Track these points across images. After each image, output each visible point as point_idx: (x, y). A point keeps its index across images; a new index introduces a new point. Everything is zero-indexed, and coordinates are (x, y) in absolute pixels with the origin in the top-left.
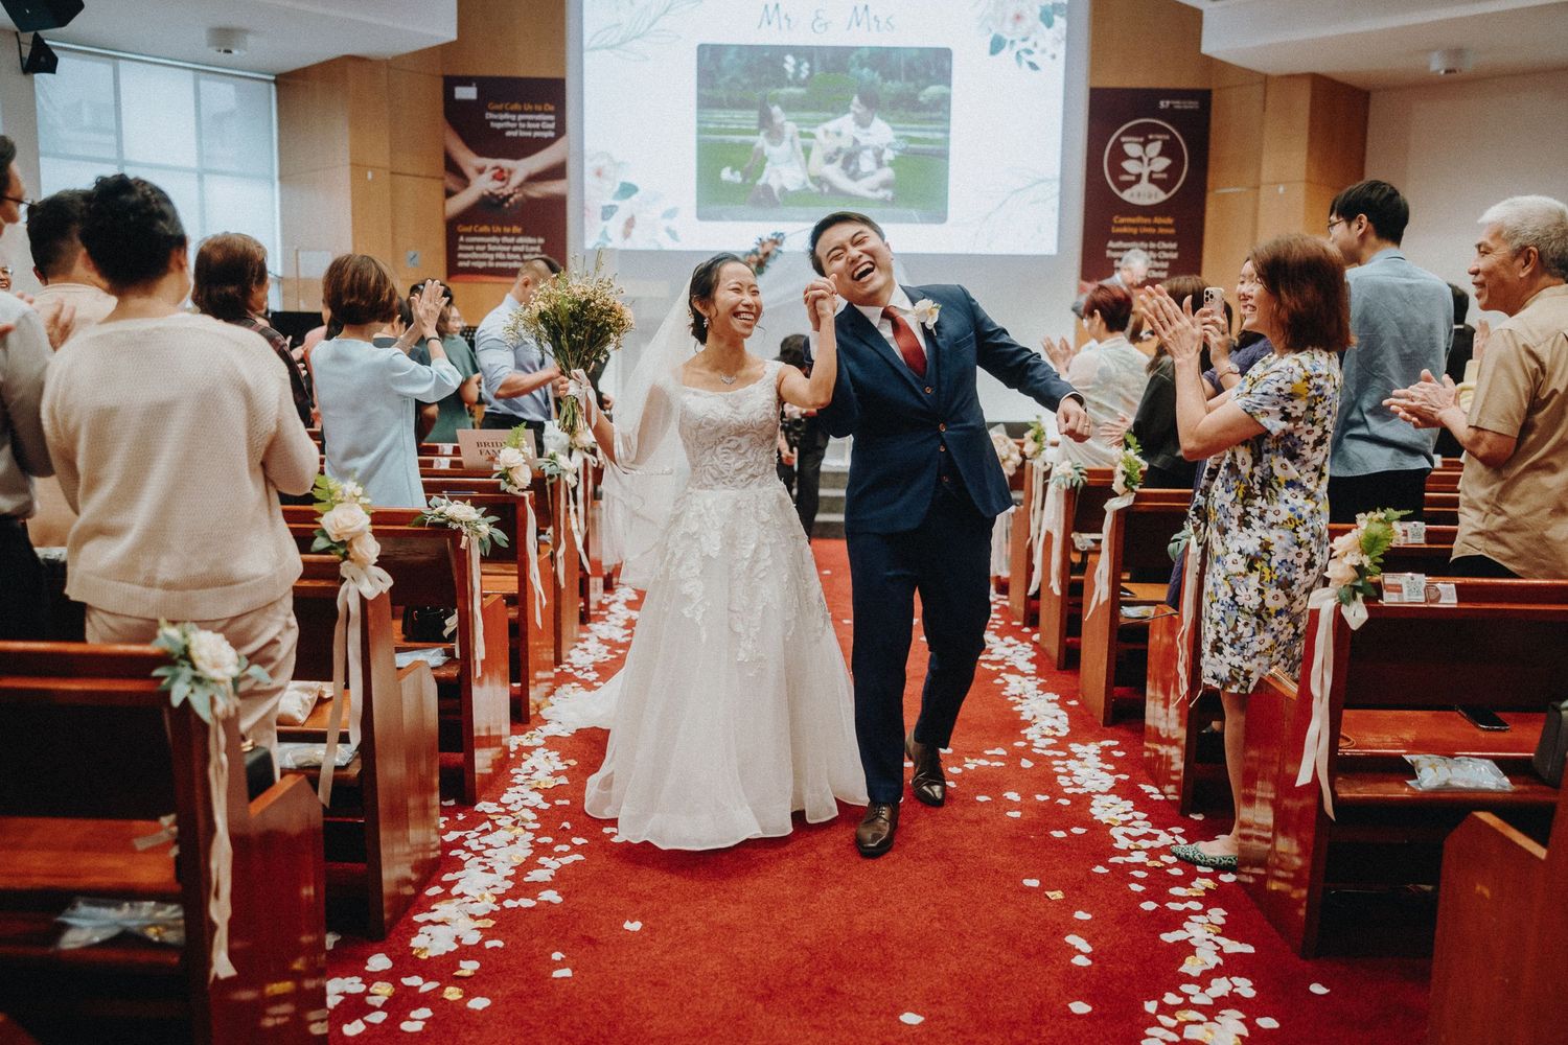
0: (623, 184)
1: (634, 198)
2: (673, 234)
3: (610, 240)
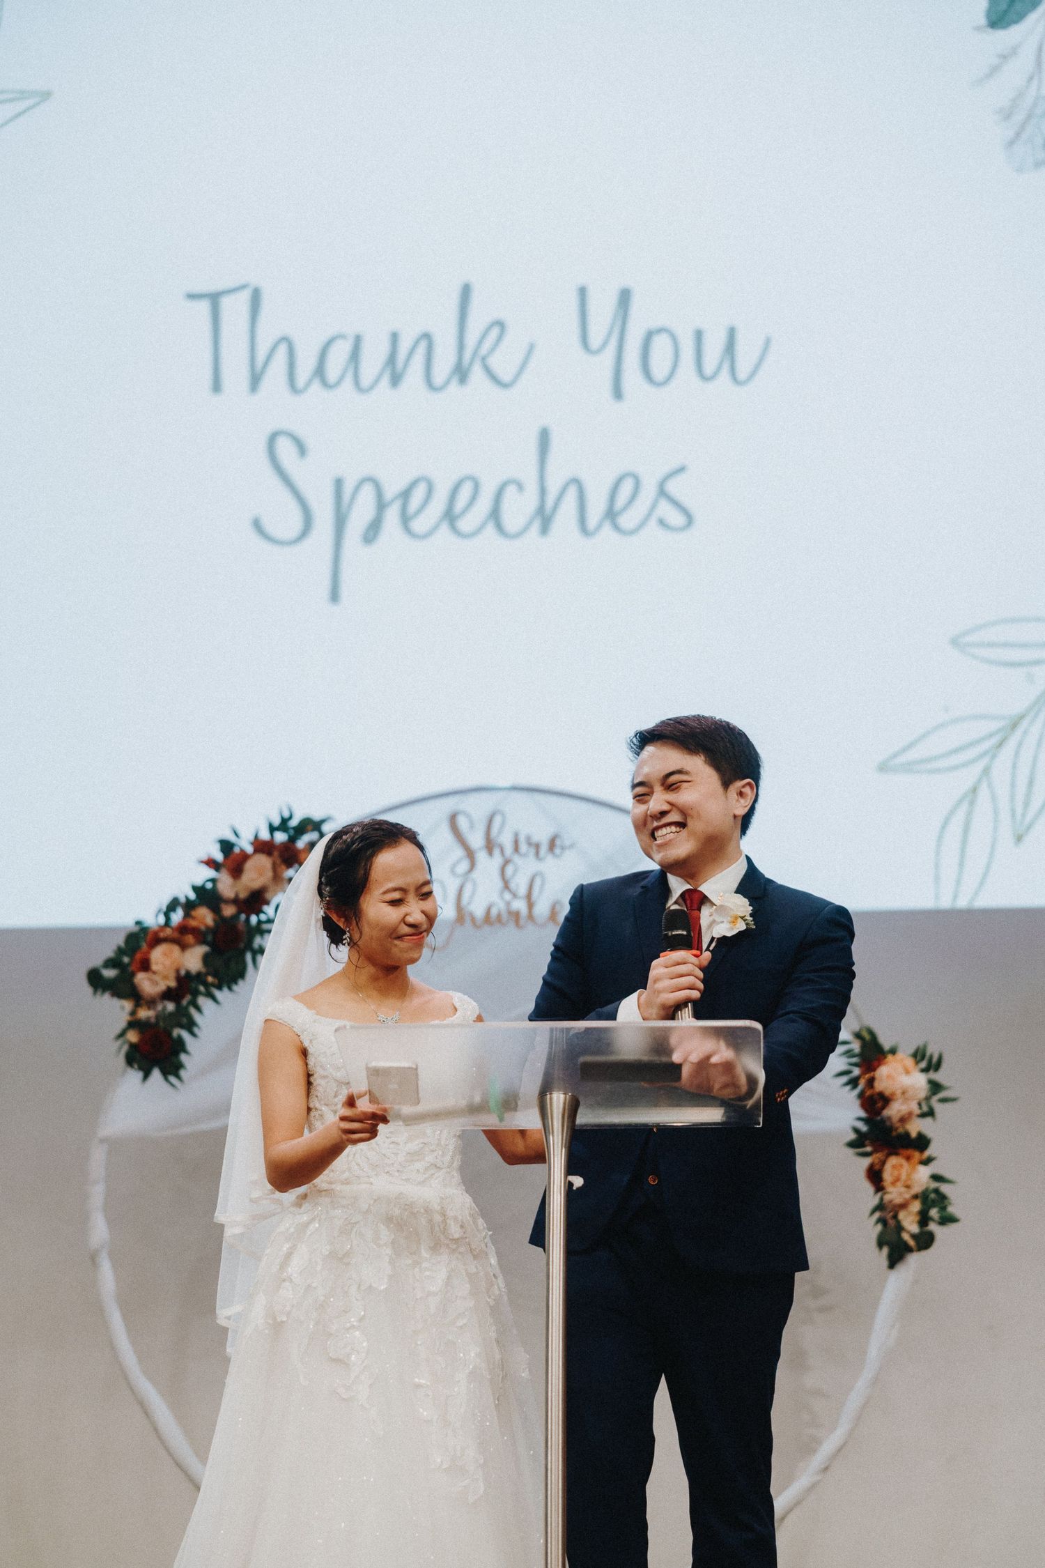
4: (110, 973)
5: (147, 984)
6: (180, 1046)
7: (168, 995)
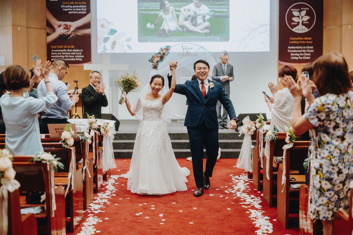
0: (111, 29)
1: (116, 34)
2: (129, 47)
3: (107, 50)
4: (151, 60)
5: (154, 61)
6: (157, 67)
7: (157, 62)
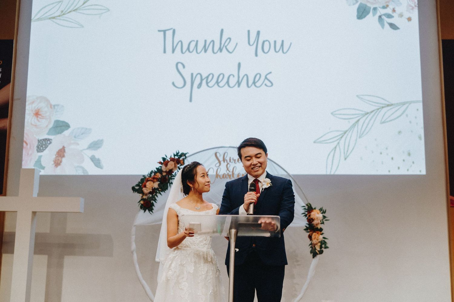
0: (57, 122)
1: (66, 133)
2: (97, 162)
3: (43, 168)
4: (137, 188)
5: (145, 190)
6: (153, 205)
7: (150, 193)
